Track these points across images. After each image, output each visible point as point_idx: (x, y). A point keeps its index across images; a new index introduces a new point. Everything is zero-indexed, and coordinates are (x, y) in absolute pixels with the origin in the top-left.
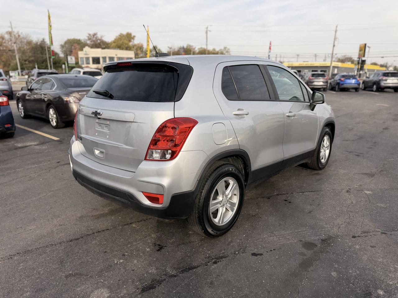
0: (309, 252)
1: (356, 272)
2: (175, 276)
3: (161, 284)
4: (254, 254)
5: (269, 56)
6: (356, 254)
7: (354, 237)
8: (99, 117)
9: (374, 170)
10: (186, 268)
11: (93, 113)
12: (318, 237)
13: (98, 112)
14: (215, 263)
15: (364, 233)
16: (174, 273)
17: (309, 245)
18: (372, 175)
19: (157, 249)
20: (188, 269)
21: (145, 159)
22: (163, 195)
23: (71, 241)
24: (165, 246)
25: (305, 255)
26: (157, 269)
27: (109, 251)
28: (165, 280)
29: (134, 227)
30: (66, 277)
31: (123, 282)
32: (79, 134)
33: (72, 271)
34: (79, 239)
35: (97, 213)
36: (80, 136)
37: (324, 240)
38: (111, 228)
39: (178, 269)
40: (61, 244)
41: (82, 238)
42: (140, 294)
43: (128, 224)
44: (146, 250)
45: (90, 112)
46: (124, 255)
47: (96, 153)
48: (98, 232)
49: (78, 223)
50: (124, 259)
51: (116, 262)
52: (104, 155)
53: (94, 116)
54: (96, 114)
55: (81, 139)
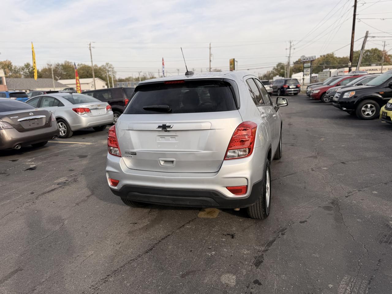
0: (332, 212)
1: (369, 216)
2: (267, 250)
3: (263, 258)
4: (301, 222)
5: (163, 71)
6: (358, 206)
7: (347, 197)
8: (168, 129)
9: (313, 154)
10: (268, 243)
11: (159, 127)
12: (327, 203)
13: (167, 125)
14: (283, 234)
15: (349, 193)
16: (263, 249)
17: (327, 208)
18: (315, 157)
19: (230, 237)
20: (270, 244)
21: (224, 159)
22: (247, 186)
23: (147, 252)
24: (234, 234)
25: (331, 214)
26: (248, 250)
27: (193, 250)
28: (263, 255)
29: (190, 228)
30: (183, 277)
31: (235, 265)
32: (129, 149)
33: (181, 272)
34: (152, 249)
35: (141, 226)
36: (131, 151)
37: (332, 203)
38: (170, 233)
39: (263, 245)
40: (140, 257)
41: (154, 247)
42: (257, 268)
43: (181, 227)
44: (222, 240)
45: (155, 127)
46: (209, 249)
47: (162, 163)
48: (163, 239)
49: (133, 237)
50: (214, 251)
51: (210, 255)
52: (174, 163)
53: (161, 129)
54: (164, 128)
55: (135, 154)
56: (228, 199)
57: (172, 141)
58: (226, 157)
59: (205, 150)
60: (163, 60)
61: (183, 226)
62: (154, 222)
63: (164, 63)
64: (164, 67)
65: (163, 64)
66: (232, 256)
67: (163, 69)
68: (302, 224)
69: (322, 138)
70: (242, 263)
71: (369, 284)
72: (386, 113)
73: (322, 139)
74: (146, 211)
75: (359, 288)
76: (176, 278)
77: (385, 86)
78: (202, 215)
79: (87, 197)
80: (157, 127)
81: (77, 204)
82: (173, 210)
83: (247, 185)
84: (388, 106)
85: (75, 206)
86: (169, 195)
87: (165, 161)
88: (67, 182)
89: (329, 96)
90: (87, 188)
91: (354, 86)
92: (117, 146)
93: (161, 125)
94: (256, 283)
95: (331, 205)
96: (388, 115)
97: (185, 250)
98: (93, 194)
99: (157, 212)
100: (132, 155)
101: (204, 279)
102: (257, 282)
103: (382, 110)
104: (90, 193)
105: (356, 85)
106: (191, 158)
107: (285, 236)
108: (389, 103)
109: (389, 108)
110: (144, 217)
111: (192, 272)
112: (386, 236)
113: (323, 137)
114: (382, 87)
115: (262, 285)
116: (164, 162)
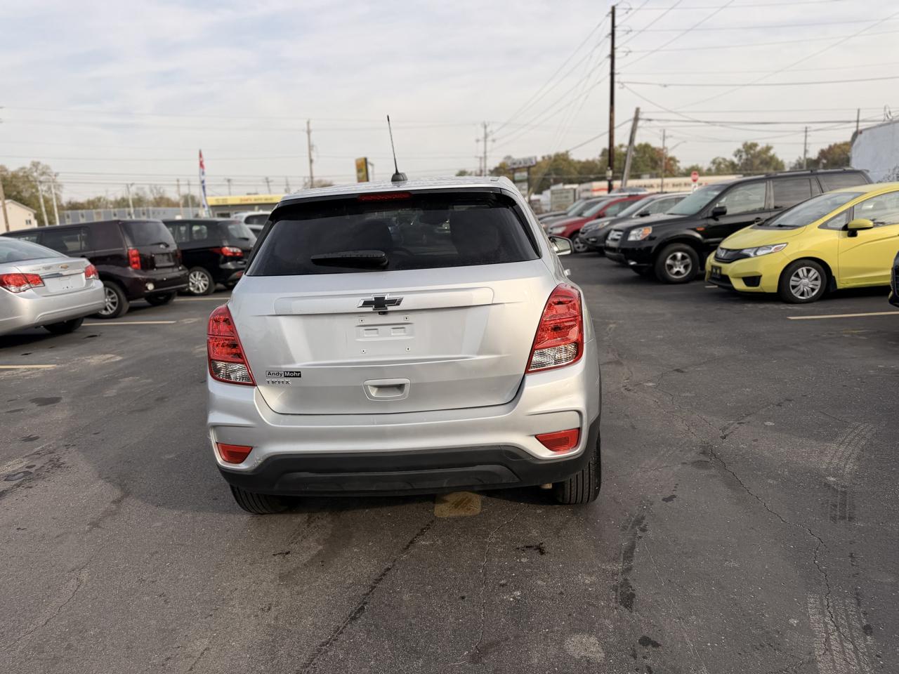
0: (713, 470)
1: (784, 471)
2: (629, 569)
3: (631, 587)
4: (666, 500)
5: (203, 182)
6: (755, 454)
7: (724, 438)
9: (611, 356)
10: (624, 554)
11: (366, 304)
12: (693, 453)
13: (386, 299)
14: (643, 530)
15: (725, 430)
16: (620, 567)
17: (700, 464)
18: (619, 363)
19: (536, 553)
20: (629, 554)
21: (527, 372)
22: (579, 429)
23: (354, 619)
24: (542, 544)
25: (715, 476)
26: (590, 574)
27: (466, 594)
28: (626, 580)
29: (432, 545)
30: (477, 662)
31: (581, 614)
32: (280, 364)
33: (465, 650)
34: (362, 608)
35: (305, 557)
36: (286, 368)
37: (704, 453)
38: (389, 565)
39: (615, 560)
40: (341, 633)
41: (366, 603)
42: (631, 612)
43: (408, 546)
44: (521, 562)
45: (355, 304)
46: (503, 585)
47: (374, 392)
48: (378, 581)
49: (297, 588)
50: (517, 589)
51: (511, 599)
52: (407, 389)
53: (370, 309)
54: (380, 305)
55: (297, 374)
56: (540, 463)
57: (398, 335)
58: (530, 368)
59: (479, 353)
60: (201, 156)
61: (411, 542)
62: (335, 544)
63: (204, 163)
64: (203, 173)
65: (202, 165)
66: (561, 593)
67: (203, 178)
68: (669, 504)
69: (611, 323)
70: (594, 606)
71: (859, 604)
72: (720, 268)
73: (611, 326)
74: (298, 519)
75: (847, 616)
76: (461, 666)
77: (706, 216)
78: (443, 510)
79: (114, 502)
80: (361, 305)
81: (95, 524)
82: (367, 508)
83: (578, 426)
84: (722, 254)
85: (90, 530)
86: (398, 469)
87: (380, 387)
88: (32, 470)
89: (588, 239)
90: (101, 482)
91: (633, 216)
92: (242, 358)
93: (372, 298)
94: (647, 645)
95: (702, 458)
96: (724, 272)
97: (446, 597)
98: (127, 494)
99: (329, 519)
100: (287, 379)
101: (529, 658)
102: (645, 641)
103: (710, 263)
104: (117, 493)
105: (637, 215)
106: (447, 376)
107: (650, 534)
108: (722, 249)
109: (725, 258)
110: (299, 534)
111: (491, 645)
112: (836, 506)
113: (611, 321)
114: (700, 218)
115: (660, 645)
116: (376, 389)
